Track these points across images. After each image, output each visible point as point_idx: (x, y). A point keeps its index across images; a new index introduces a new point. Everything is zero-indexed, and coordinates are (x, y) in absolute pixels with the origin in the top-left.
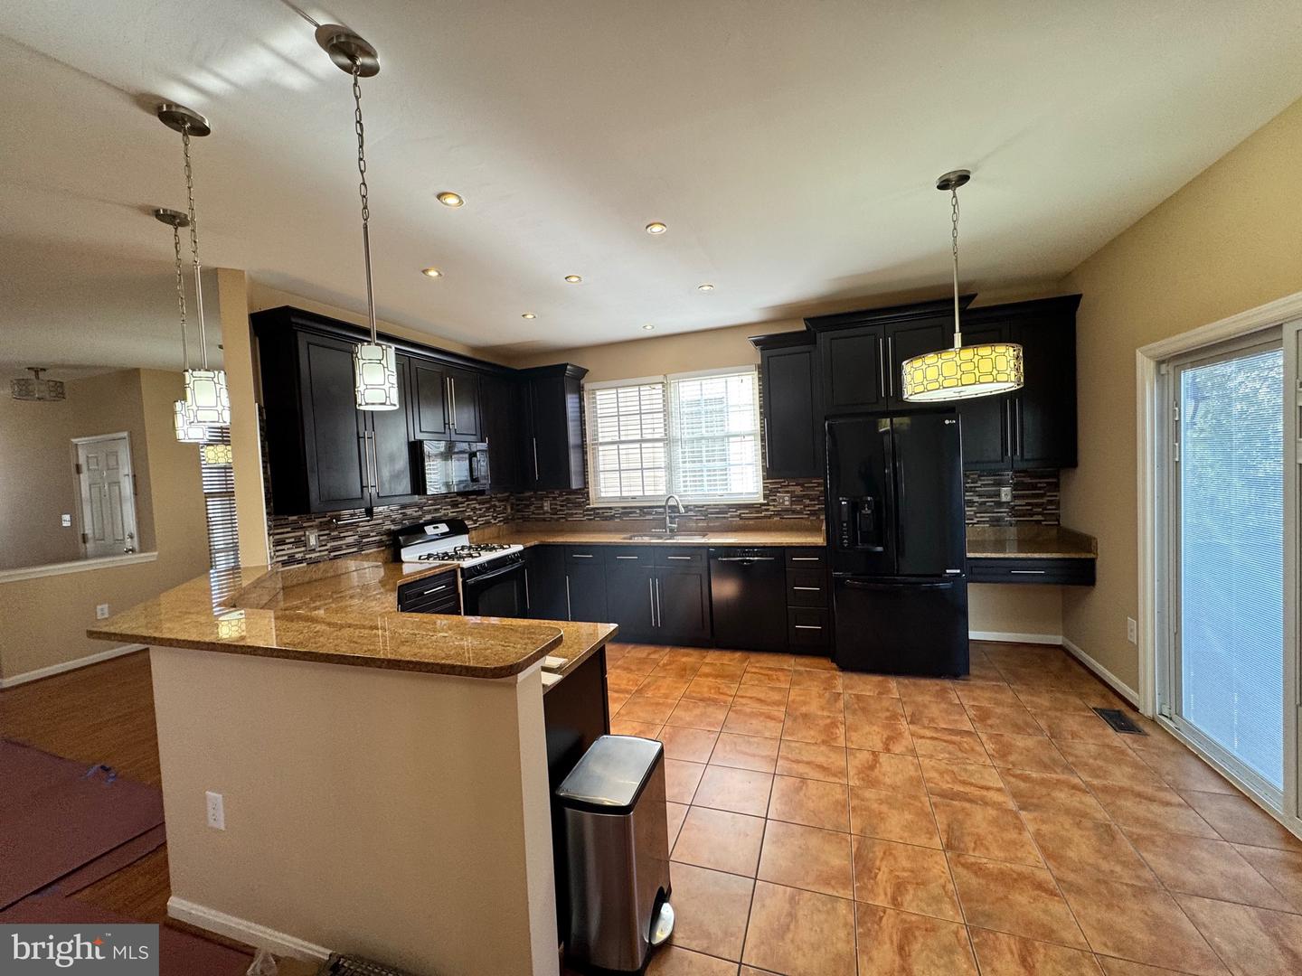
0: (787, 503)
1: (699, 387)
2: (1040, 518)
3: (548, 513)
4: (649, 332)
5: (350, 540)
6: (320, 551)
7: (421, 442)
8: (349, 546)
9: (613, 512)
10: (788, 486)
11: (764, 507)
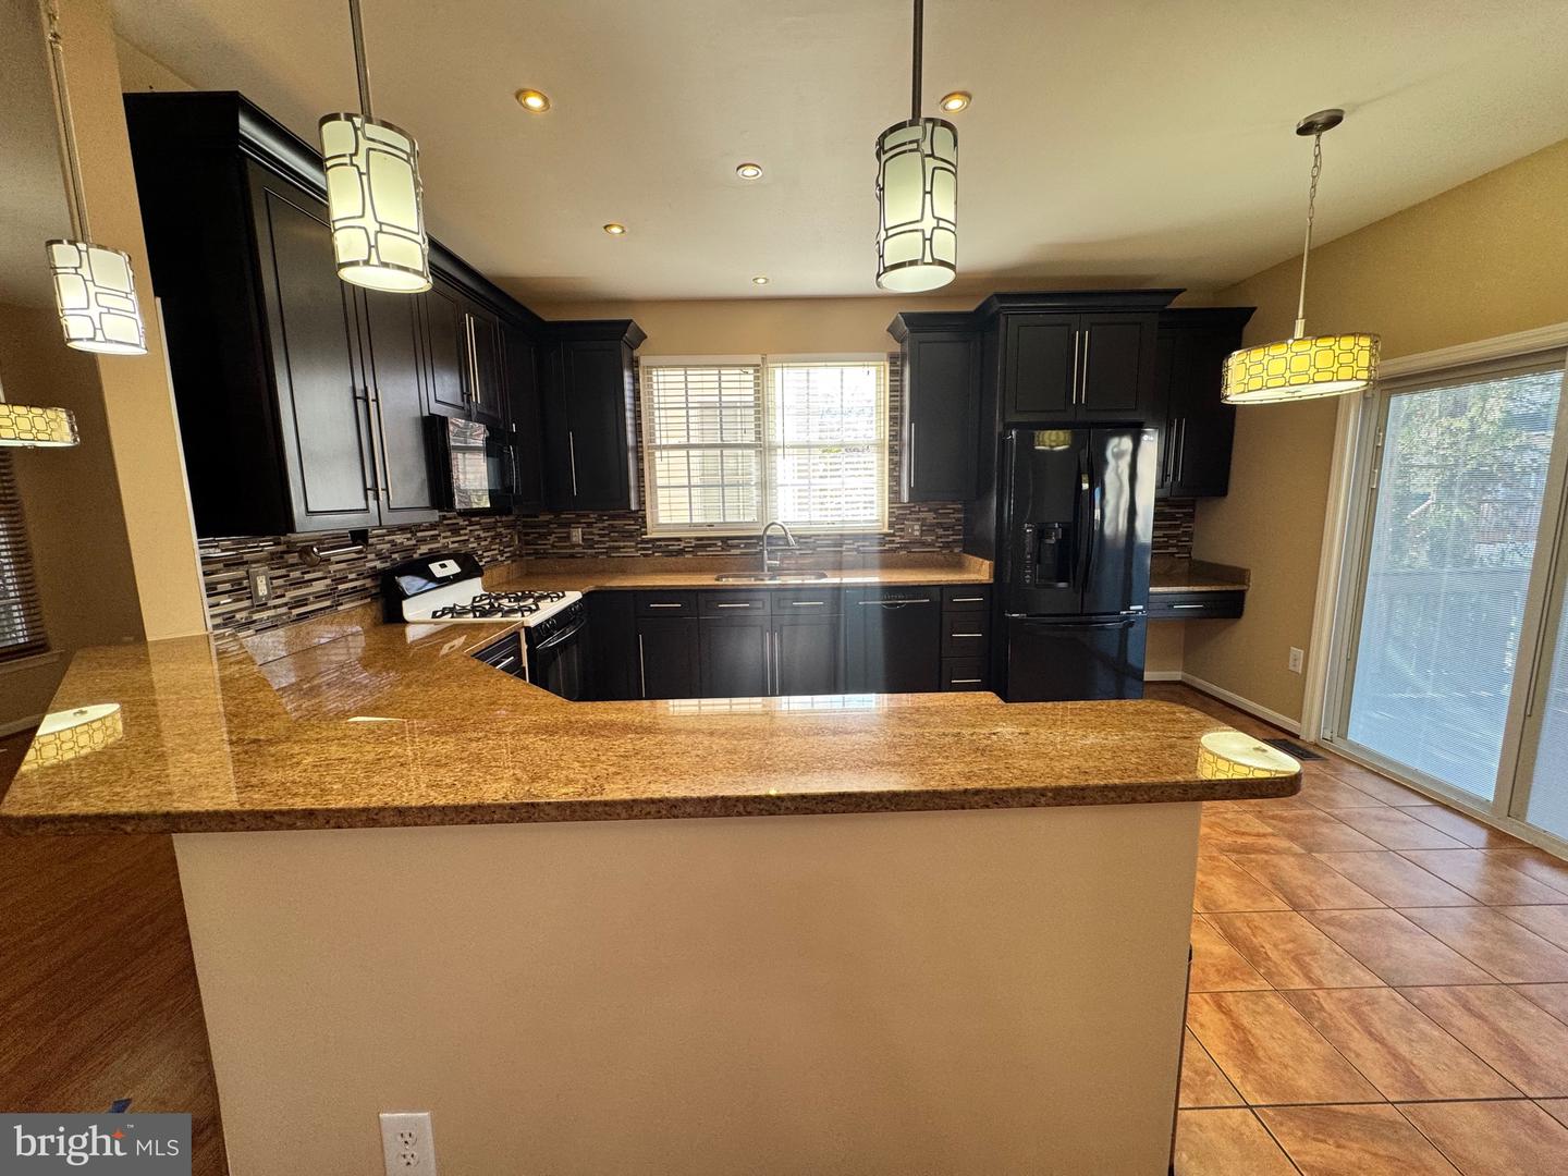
0: (917, 533)
1: (805, 377)
2: (1174, 550)
3: (579, 545)
4: (761, 288)
5: (319, 586)
6: (275, 607)
7: (443, 421)
8: (319, 597)
9: (683, 544)
10: (920, 511)
11: (887, 539)
